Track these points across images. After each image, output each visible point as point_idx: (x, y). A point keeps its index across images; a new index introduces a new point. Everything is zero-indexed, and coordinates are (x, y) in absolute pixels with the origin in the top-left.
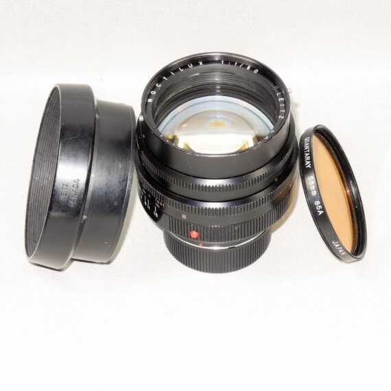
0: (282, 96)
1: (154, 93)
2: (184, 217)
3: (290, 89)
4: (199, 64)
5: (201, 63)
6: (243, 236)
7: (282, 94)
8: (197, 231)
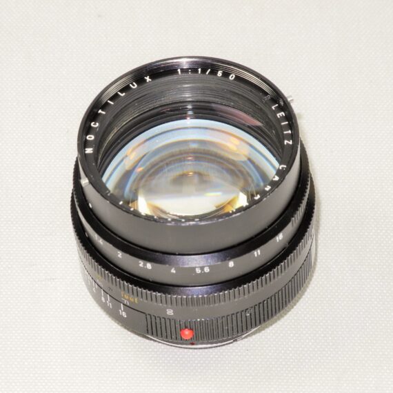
0: (280, 109)
1: (91, 137)
2: (170, 312)
3: (291, 96)
4: (146, 80)
5: (148, 79)
6: (258, 322)
7: (280, 106)
8: (191, 329)
